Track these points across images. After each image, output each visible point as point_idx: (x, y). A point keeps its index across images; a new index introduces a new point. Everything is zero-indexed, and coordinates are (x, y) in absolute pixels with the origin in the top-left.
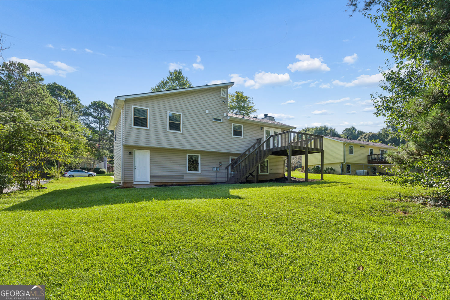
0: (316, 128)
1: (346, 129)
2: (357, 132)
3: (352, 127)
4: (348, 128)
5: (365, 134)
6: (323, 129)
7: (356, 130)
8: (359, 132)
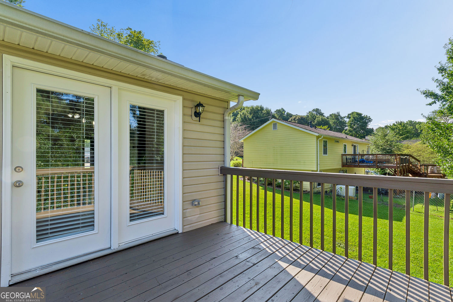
0: (252, 107)
1: (276, 110)
2: (286, 113)
3: (282, 109)
4: (279, 109)
5: (295, 117)
6: (259, 108)
7: (285, 112)
8: (287, 113)
